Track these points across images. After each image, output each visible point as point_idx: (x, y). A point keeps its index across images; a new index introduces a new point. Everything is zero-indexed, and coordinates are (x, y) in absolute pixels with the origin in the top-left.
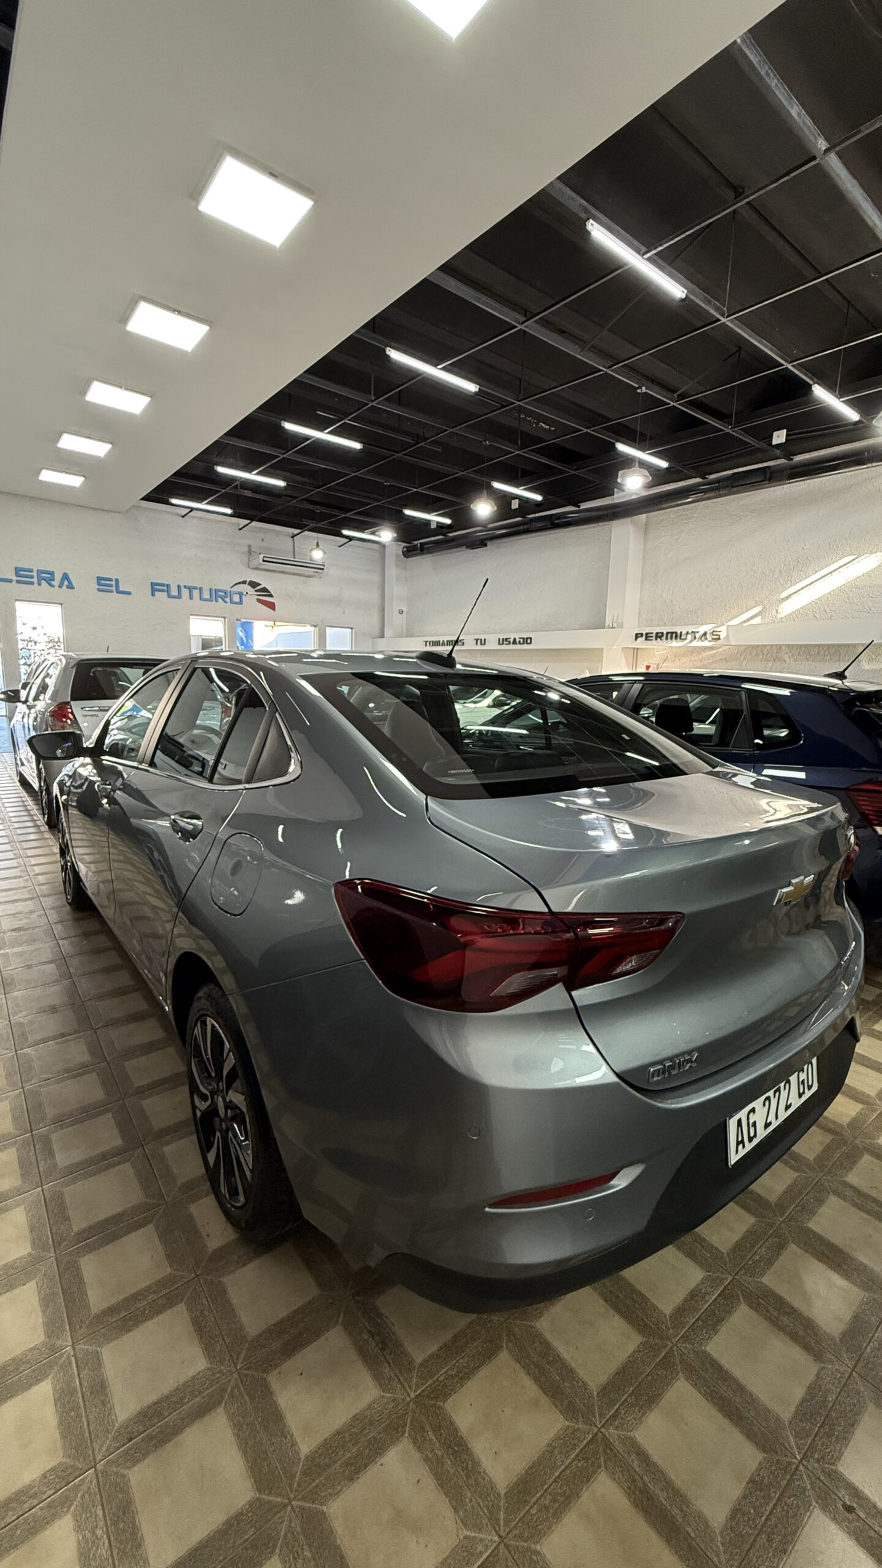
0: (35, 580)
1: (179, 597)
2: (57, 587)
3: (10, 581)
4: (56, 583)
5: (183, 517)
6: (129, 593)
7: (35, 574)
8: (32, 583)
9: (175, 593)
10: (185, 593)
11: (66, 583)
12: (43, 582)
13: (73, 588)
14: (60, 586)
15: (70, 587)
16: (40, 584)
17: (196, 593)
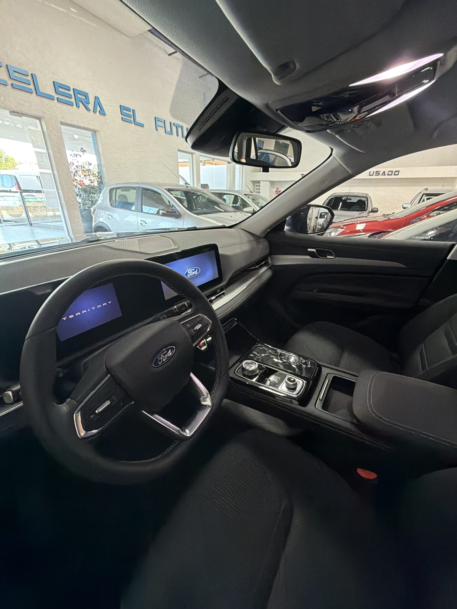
0: (73, 100)
1: (171, 133)
2: (92, 112)
3: (51, 98)
4: (91, 106)
5: (170, 55)
6: (142, 126)
7: (71, 92)
8: (71, 104)
9: (168, 129)
10: (174, 129)
11: (99, 109)
12: (81, 104)
13: (105, 115)
14: (95, 112)
15: (102, 113)
16: (78, 107)
17: (180, 130)
